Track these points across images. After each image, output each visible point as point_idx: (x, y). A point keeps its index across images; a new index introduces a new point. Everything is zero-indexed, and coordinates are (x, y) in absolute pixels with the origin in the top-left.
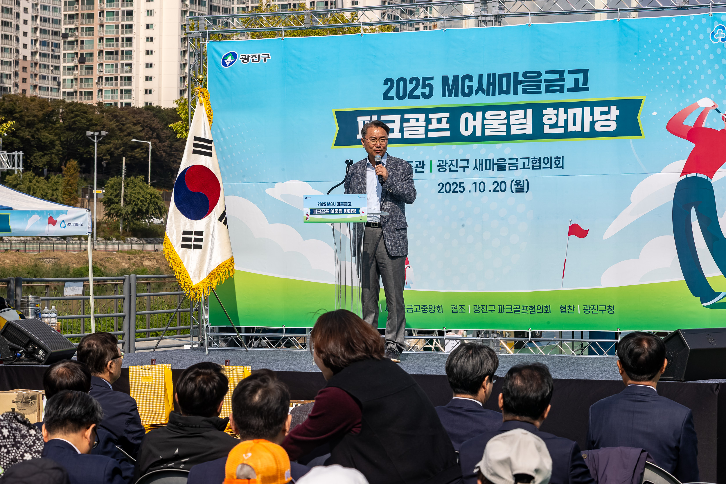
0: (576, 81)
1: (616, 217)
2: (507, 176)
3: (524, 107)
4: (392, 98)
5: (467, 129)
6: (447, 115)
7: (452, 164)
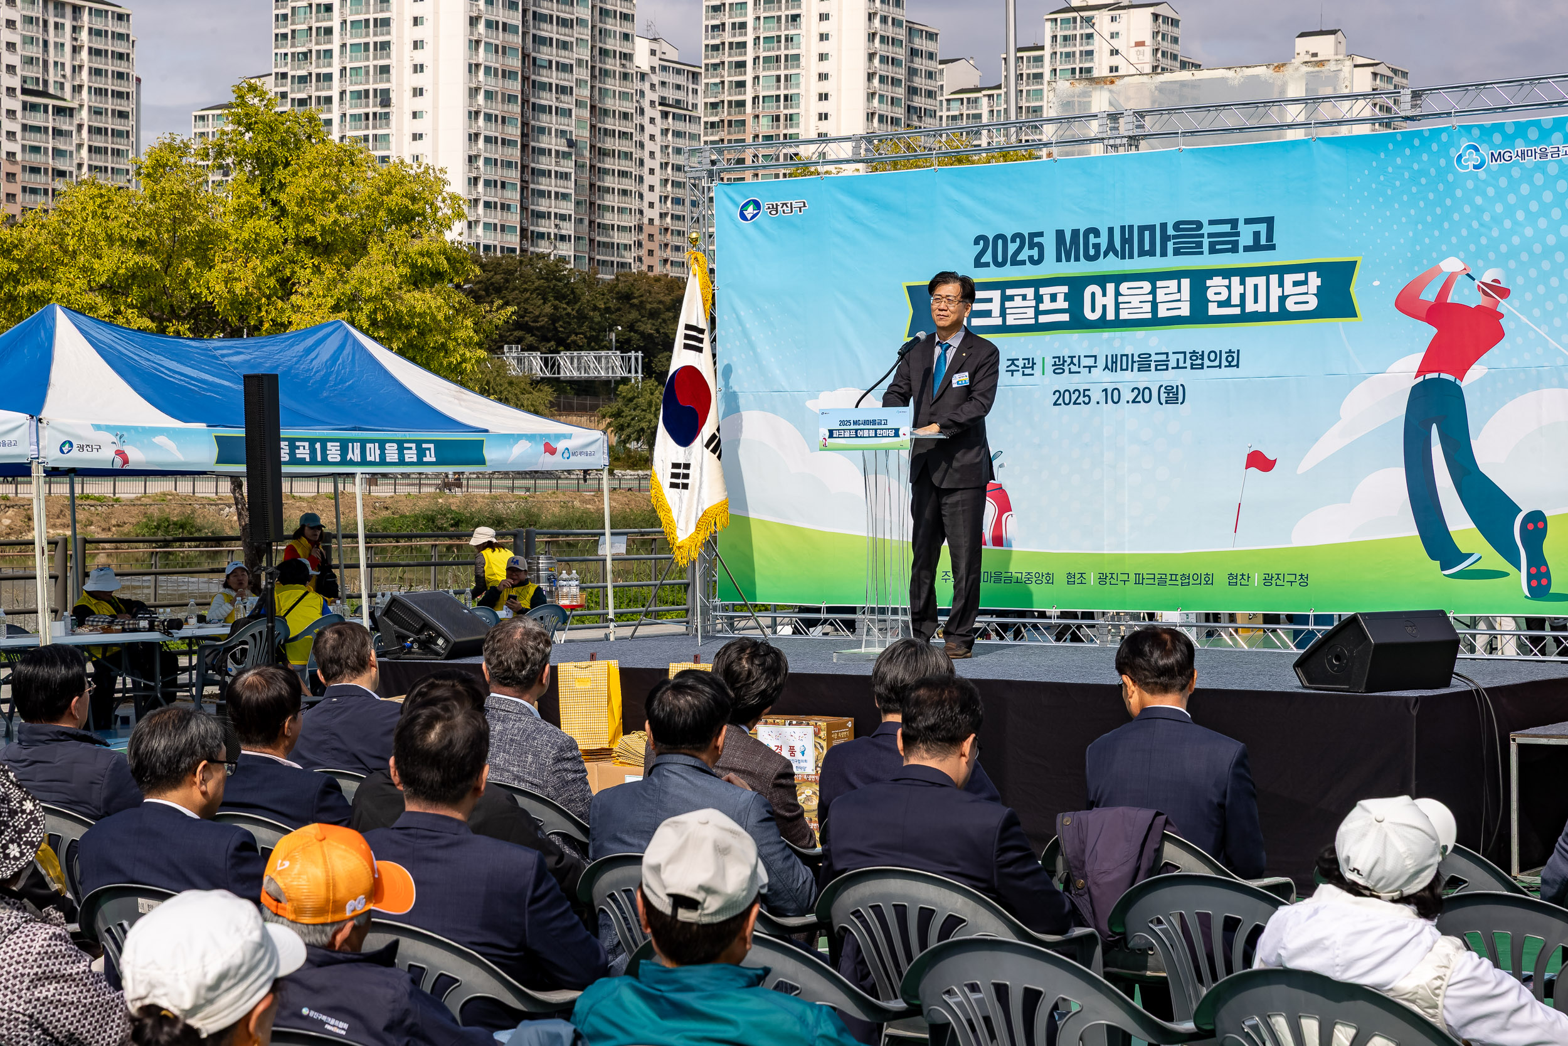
0: (1257, 235)
1: (1317, 440)
2: (1153, 379)
3: (1177, 275)
4: (987, 265)
5: (1093, 310)
6: (1065, 289)
7: (1072, 362)
